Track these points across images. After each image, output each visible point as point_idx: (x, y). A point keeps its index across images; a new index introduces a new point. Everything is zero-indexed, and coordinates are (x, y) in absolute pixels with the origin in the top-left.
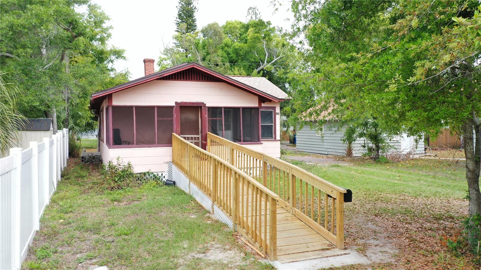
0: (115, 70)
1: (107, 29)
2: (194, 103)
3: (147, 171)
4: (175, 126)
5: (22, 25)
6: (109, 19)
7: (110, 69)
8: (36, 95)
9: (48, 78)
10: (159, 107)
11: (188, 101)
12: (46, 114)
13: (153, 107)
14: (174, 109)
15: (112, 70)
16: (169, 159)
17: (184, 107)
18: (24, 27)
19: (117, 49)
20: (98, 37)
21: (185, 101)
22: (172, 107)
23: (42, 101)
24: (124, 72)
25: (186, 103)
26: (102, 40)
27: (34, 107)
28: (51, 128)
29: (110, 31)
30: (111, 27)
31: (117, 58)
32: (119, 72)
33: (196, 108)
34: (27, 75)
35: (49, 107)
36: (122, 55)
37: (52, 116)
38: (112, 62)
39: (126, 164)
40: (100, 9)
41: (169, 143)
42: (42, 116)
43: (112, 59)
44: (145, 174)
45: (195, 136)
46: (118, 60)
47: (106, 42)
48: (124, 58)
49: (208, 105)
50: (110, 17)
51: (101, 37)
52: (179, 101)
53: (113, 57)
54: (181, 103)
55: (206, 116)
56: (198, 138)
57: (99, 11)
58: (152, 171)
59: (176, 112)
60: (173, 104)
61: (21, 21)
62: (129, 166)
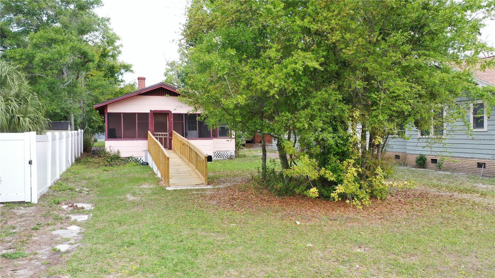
0: (124, 81)
1: (118, 47)
2: (163, 111)
3: (131, 156)
4: (150, 127)
5: (49, 58)
6: (119, 39)
7: (120, 80)
8: (58, 105)
9: (66, 93)
10: (139, 114)
11: (159, 109)
12: (66, 118)
13: (135, 114)
14: (149, 114)
15: (122, 81)
16: (146, 148)
17: (157, 114)
18: (51, 60)
19: (126, 64)
20: (110, 54)
21: (157, 109)
22: (148, 114)
23: (62, 109)
24: (132, 83)
25: (157, 111)
26: (113, 56)
27: (57, 113)
28: (69, 128)
29: (120, 49)
30: (121, 45)
31: (126, 71)
32: (129, 83)
33: (165, 114)
34: (51, 91)
35: (68, 113)
36: (130, 69)
37: (70, 120)
38: (122, 74)
39: (116, 151)
40: (112, 30)
41: (145, 137)
42: (63, 120)
43: (122, 72)
44: (129, 158)
45: (165, 133)
46: (127, 73)
47: (117, 57)
48: (132, 71)
49: (173, 112)
50: (120, 37)
51: (112, 54)
52: (153, 110)
53: (123, 71)
54: (154, 111)
55: (172, 120)
56: (167, 135)
57: (111, 32)
58: (134, 156)
59: (150, 117)
60: (149, 112)
61: (49, 56)
62: (119, 152)
